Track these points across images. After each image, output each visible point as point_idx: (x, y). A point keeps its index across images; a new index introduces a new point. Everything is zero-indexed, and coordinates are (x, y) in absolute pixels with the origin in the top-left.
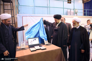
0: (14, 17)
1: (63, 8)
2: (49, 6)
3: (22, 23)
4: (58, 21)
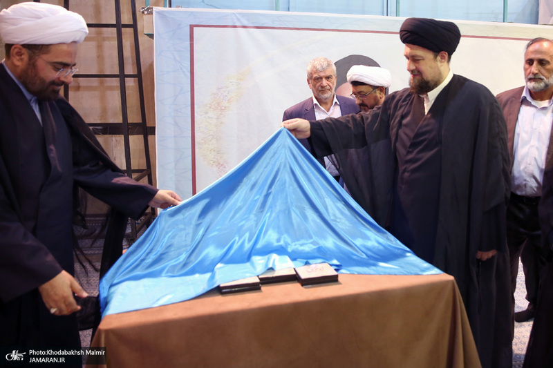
0: (134, 26)
3: (189, 74)
4: (431, 68)
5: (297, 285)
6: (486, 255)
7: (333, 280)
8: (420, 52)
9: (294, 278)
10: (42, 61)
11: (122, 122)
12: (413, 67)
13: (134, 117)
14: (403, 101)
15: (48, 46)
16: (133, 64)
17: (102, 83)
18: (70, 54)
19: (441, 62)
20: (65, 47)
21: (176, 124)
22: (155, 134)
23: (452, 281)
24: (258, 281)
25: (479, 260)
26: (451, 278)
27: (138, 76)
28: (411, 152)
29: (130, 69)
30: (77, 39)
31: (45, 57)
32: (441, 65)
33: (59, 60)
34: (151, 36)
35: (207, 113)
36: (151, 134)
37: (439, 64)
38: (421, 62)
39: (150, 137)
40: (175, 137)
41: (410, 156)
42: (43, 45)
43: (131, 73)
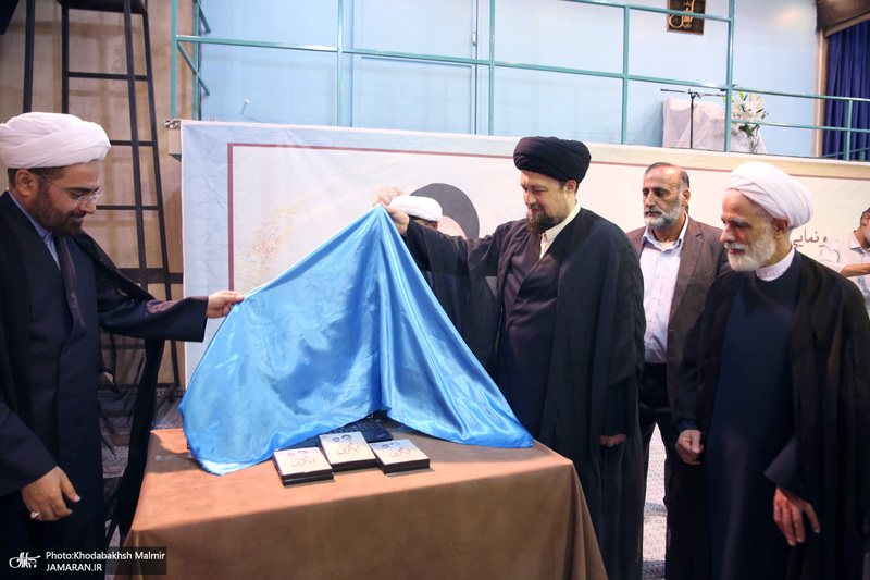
0: (153, 144)
1: (625, 78)
2: (484, 55)
3: (226, 207)
4: (556, 200)
5: (378, 473)
6: (612, 441)
7: (422, 465)
8: (541, 181)
9: (375, 464)
10: (56, 189)
11: (138, 267)
12: (533, 200)
13: (154, 261)
14: (517, 236)
15: (61, 168)
16: (152, 193)
17: (110, 217)
18: (90, 177)
19: (568, 192)
20: (83, 168)
21: (209, 270)
22: (182, 282)
23: (570, 466)
24: (330, 468)
25: (604, 447)
26: (570, 462)
27: (159, 208)
28: (520, 302)
29: (148, 199)
30: (96, 157)
31: (59, 182)
32: (568, 197)
33: (78, 185)
34: (178, 157)
35: (249, 256)
36: (175, 282)
37: (566, 195)
38: (545, 194)
39: (174, 287)
40: (208, 286)
41: (519, 307)
42: (54, 168)
43: (149, 204)
